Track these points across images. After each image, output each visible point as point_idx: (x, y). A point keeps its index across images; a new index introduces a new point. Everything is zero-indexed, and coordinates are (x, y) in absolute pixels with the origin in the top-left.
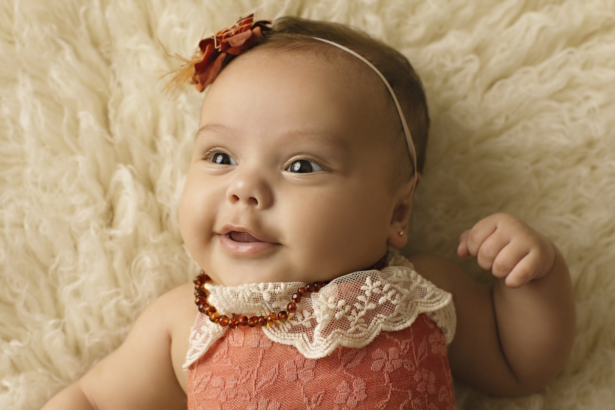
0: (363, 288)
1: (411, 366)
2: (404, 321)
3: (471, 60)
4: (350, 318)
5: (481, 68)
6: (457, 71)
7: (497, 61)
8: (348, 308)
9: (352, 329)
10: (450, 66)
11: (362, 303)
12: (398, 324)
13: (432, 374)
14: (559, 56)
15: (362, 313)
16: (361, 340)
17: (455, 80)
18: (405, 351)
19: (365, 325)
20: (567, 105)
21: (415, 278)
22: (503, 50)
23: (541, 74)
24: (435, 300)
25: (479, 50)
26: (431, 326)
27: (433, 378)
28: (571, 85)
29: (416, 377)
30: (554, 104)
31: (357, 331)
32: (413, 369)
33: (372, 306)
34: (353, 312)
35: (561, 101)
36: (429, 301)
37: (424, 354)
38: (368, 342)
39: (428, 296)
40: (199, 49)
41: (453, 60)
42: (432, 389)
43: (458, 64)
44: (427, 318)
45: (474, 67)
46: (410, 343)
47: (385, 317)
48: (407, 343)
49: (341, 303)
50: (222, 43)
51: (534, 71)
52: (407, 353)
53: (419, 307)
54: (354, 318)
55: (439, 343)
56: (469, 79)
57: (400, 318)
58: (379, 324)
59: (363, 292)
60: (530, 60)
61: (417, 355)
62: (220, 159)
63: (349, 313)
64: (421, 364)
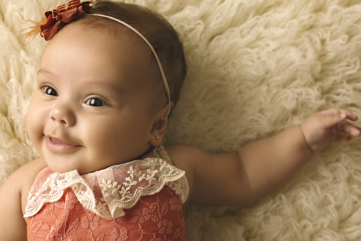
0: (128, 172)
1: (156, 219)
2: (156, 189)
3: (199, 24)
4: (121, 192)
5: (205, 28)
6: (191, 30)
7: (214, 24)
8: (119, 186)
9: (123, 198)
10: (187, 27)
11: (128, 182)
12: (152, 191)
13: (170, 222)
14: (251, 21)
15: (128, 188)
16: (130, 204)
17: (190, 35)
18: (153, 210)
19: (131, 195)
20: (256, 50)
21: (163, 163)
22: (218, 18)
23: (241, 32)
24: (175, 174)
25: (204, 17)
26: (172, 193)
27: (171, 224)
28: (259, 38)
29: (159, 225)
30: (249, 50)
31: (126, 199)
32: (157, 220)
33: (135, 183)
34: (123, 188)
35: (252, 48)
36: (172, 175)
37: (165, 211)
38: (134, 204)
39: (171, 172)
40: (45, 17)
41: (189, 24)
42: (169, 231)
43: (192, 26)
44: (169, 189)
45: (201, 28)
46: (157, 205)
47: (143, 188)
48: (154, 205)
49: (115, 183)
50: (58, 16)
51: (237, 30)
52: (154, 211)
53: (166, 179)
54: (124, 191)
55: (176, 203)
56: (199, 35)
57: (153, 187)
58: (139, 192)
59: (128, 175)
60: (233, 24)
61: (160, 212)
62: (50, 91)
63: (120, 189)
64: (162, 217)
